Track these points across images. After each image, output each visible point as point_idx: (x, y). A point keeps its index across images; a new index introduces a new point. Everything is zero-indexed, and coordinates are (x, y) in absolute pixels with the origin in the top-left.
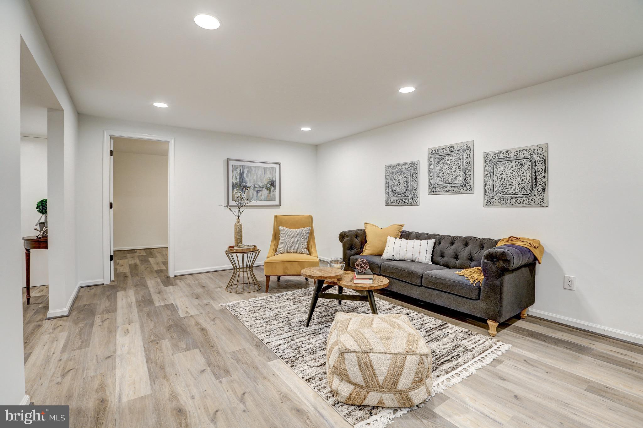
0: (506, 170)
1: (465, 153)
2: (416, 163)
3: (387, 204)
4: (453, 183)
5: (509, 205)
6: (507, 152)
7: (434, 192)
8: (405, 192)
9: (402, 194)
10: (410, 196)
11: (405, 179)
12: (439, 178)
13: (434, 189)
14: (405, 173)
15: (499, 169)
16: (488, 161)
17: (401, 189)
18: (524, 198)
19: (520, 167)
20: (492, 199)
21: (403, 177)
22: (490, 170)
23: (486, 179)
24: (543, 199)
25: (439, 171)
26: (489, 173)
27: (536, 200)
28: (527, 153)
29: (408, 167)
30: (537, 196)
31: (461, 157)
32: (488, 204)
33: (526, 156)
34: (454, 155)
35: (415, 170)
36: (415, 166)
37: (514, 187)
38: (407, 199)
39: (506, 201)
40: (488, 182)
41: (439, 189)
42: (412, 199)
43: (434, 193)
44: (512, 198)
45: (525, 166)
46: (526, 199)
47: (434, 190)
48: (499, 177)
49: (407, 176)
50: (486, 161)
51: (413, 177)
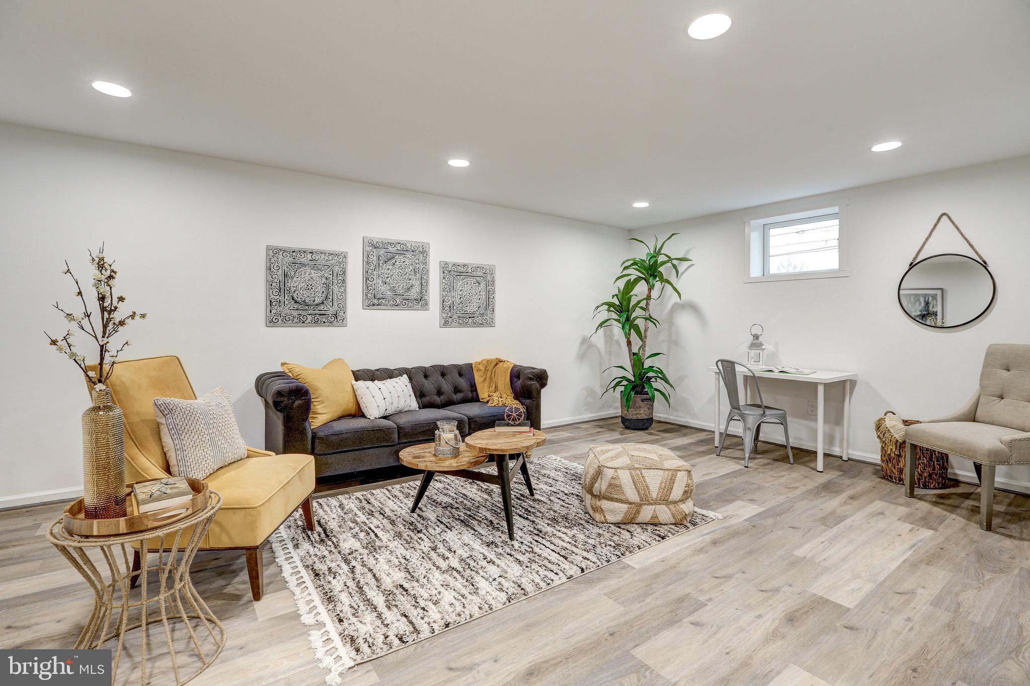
0: (466, 286)
1: (422, 257)
2: (343, 255)
3: (272, 322)
4: (406, 294)
5: (466, 325)
6: (464, 266)
7: (374, 305)
8: (323, 303)
9: (317, 305)
10: (331, 311)
11: (324, 280)
12: (385, 286)
13: (376, 301)
14: (323, 268)
15: (459, 284)
16: (446, 272)
17: (315, 297)
18: (480, 318)
19: (477, 285)
20: (450, 317)
21: (319, 275)
22: (449, 284)
23: (445, 294)
24: (492, 319)
25: (386, 276)
26: (447, 288)
27: (488, 319)
28: (481, 271)
29: (326, 258)
30: (489, 316)
31: (417, 261)
32: (446, 324)
33: (481, 274)
34: (407, 256)
35: (341, 266)
36: (341, 260)
37: (472, 305)
38: (326, 315)
39: (465, 320)
40: (447, 297)
41: (384, 302)
42: (336, 316)
43: (375, 307)
44: (470, 318)
45: (481, 285)
46: (481, 318)
47: (374, 301)
48: (459, 293)
49: (326, 275)
50: (444, 273)
51: (338, 279)
